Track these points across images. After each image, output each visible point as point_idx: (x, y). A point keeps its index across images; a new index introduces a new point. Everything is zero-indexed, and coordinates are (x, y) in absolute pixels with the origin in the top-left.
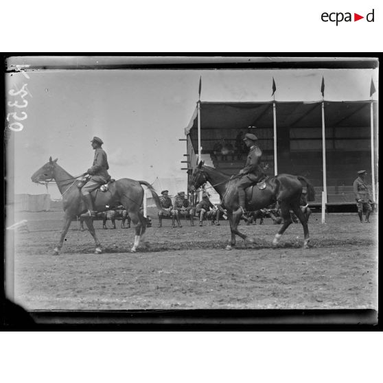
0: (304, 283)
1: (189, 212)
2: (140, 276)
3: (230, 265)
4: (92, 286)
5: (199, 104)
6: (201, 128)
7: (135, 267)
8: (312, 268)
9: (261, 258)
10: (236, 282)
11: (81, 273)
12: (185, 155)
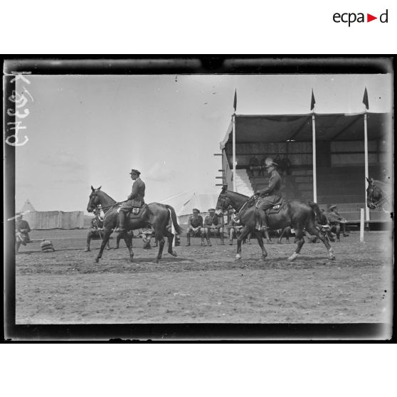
0: (324, 308)
1: (219, 231)
2: (153, 298)
3: (251, 287)
4: (100, 309)
5: (234, 117)
6: (236, 143)
7: (150, 289)
8: (337, 291)
9: (286, 280)
10: (252, 305)
11: (94, 294)
12: (220, 171)
